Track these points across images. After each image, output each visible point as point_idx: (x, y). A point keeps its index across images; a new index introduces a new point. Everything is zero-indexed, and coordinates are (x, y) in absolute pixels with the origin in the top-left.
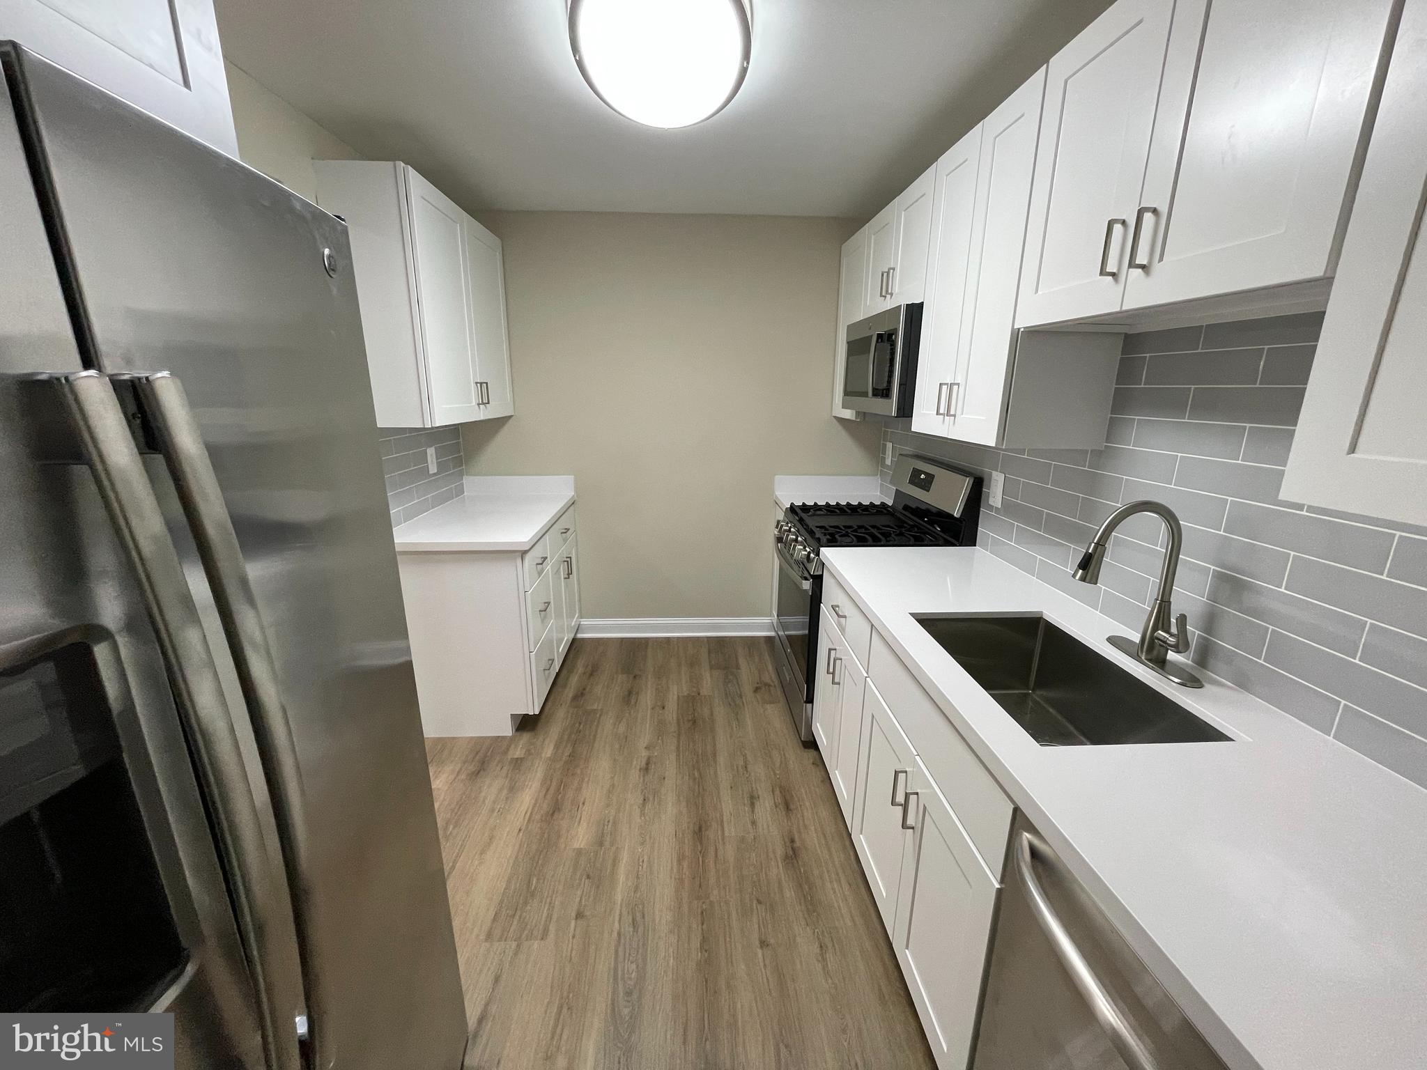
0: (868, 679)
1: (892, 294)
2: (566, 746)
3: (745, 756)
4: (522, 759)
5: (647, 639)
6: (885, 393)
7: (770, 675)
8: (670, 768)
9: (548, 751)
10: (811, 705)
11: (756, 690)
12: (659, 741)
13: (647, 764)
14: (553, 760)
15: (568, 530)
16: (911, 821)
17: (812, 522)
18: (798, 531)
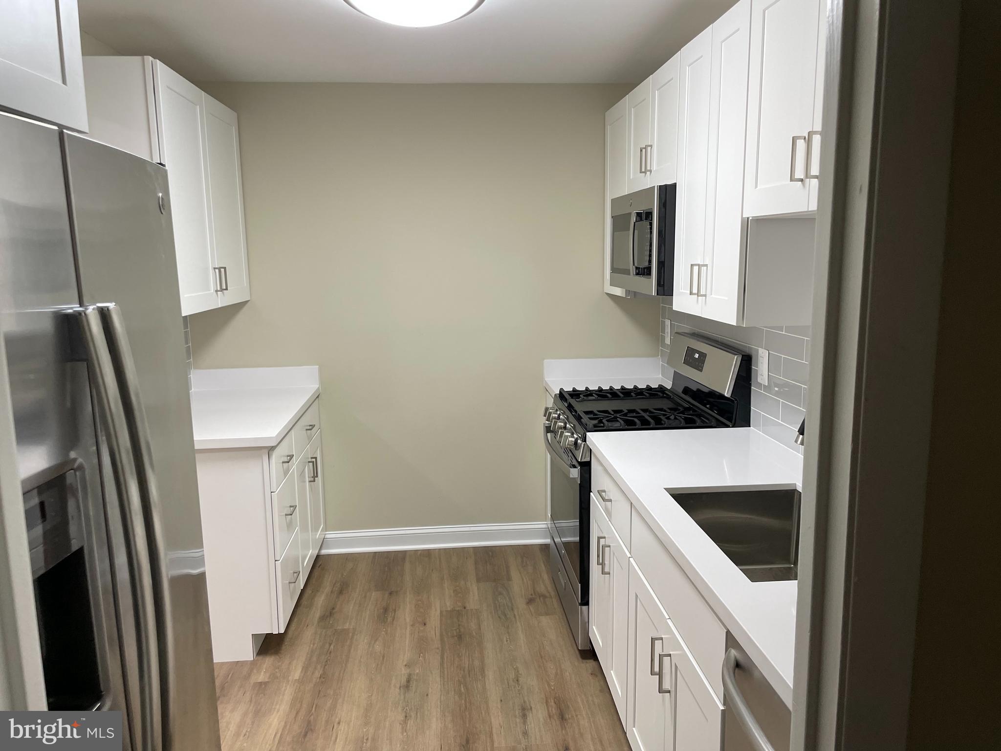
0: (630, 559)
1: (651, 171)
2: (315, 668)
3: (516, 670)
4: (266, 683)
5: (404, 553)
6: (645, 272)
7: (545, 585)
8: (435, 686)
9: (296, 674)
10: (587, 607)
11: (530, 601)
12: (421, 658)
13: (408, 681)
14: (301, 681)
15: (313, 426)
16: (667, 685)
17: (580, 407)
18: (567, 419)
